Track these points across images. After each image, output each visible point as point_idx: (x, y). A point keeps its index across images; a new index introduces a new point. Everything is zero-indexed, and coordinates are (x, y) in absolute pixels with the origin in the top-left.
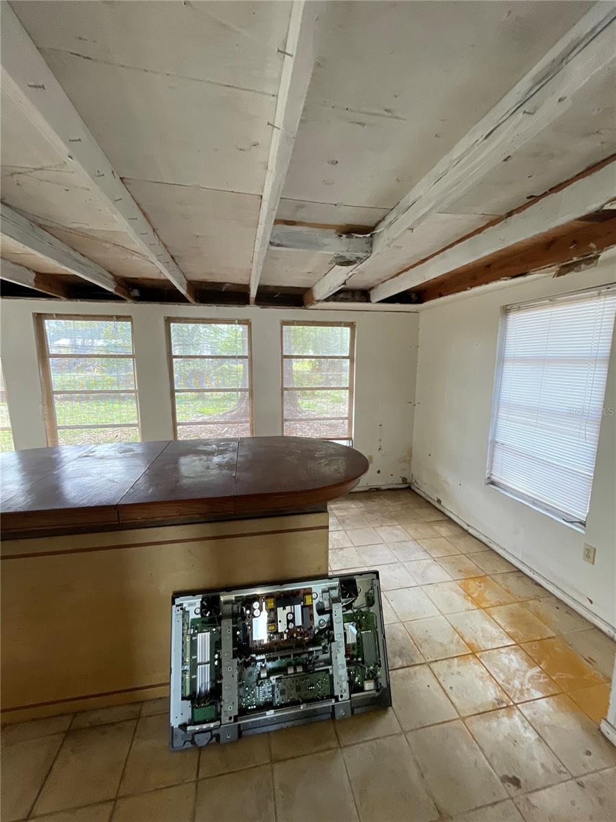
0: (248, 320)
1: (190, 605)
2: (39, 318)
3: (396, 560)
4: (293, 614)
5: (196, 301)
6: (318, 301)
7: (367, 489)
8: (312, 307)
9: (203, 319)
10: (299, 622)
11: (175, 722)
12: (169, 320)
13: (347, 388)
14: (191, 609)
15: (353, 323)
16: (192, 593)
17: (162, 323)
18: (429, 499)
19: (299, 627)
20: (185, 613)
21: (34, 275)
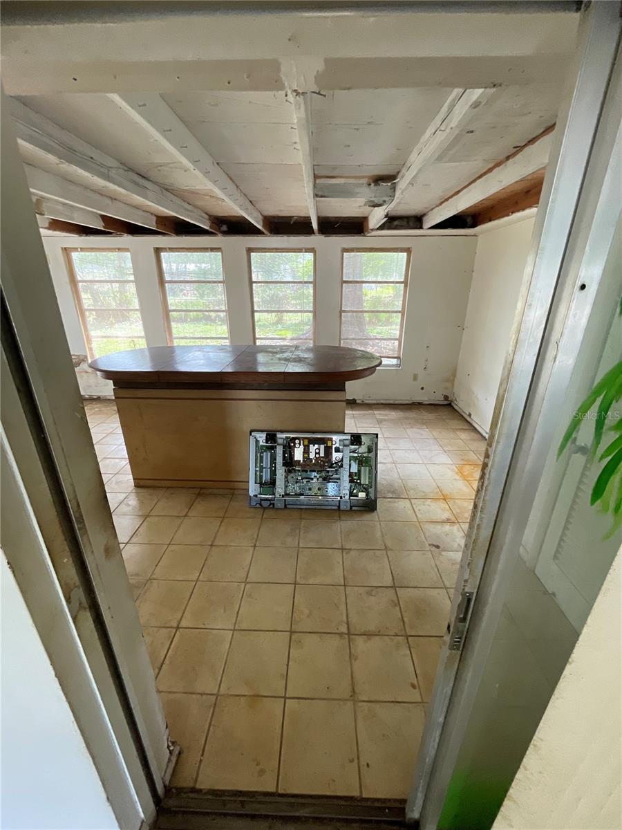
0: (313, 249)
1: (260, 437)
2: (158, 251)
3: (413, 448)
4: (319, 449)
5: (271, 233)
6: (372, 230)
7: (410, 402)
8: (369, 235)
9: (276, 249)
10: (322, 454)
11: (251, 493)
12: (250, 250)
13: (399, 312)
14: (261, 440)
15: (409, 248)
16: (262, 431)
17: (245, 252)
18: (462, 414)
19: (322, 457)
20: (257, 441)
21: (154, 218)
